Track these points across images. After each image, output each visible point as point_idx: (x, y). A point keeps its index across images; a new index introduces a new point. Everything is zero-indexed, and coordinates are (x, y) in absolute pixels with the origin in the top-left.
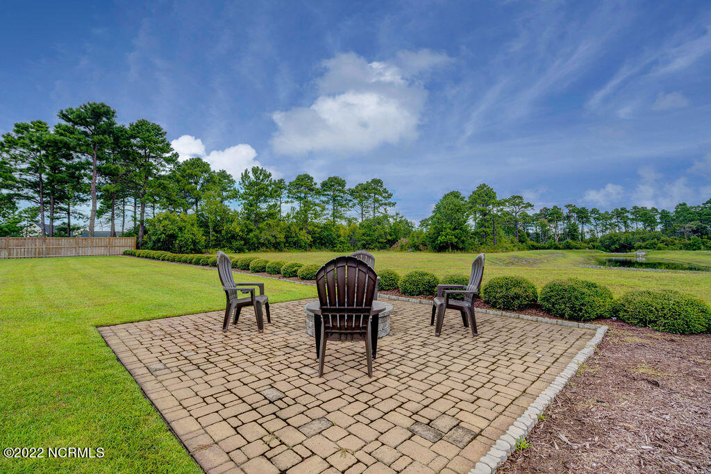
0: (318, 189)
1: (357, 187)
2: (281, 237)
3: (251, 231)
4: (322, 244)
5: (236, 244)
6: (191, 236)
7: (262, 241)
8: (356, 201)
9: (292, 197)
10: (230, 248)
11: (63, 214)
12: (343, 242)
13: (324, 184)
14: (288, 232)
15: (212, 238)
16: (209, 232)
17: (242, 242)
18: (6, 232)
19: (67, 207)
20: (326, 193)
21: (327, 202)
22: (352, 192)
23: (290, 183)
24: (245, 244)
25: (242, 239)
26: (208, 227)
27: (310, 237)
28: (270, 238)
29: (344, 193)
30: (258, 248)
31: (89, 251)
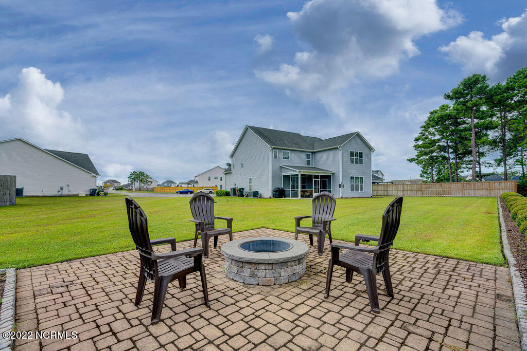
31: (472, 193)
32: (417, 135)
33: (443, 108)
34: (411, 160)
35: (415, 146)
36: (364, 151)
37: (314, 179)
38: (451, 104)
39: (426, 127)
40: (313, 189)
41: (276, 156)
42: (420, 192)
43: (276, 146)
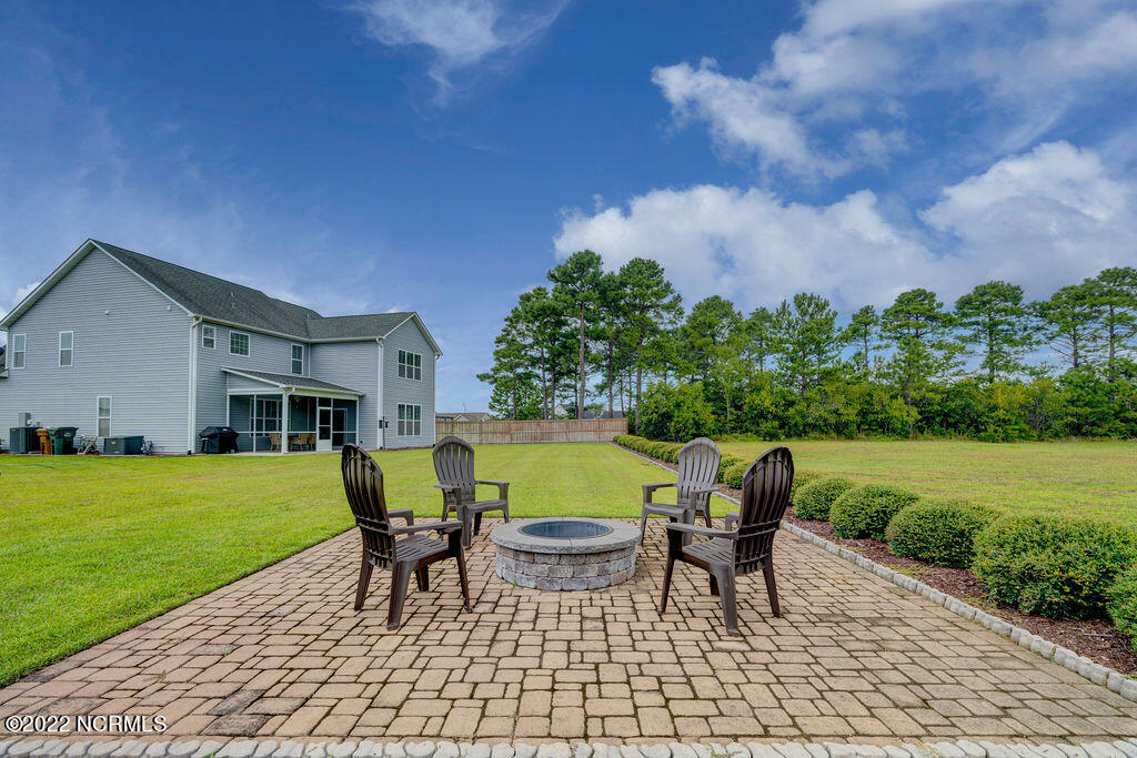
0: (946, 315)
1: (1057, 297)
2: (851, 414)
3: (792, 404)
4: (949, 425)
5: (766, 426)
6: (692, 415)
7: (810, 420)
8: (1055, 328)
9: (890, 338)
10: (757, 432)
11: (571, 392)
12: (1004, 421)
13: (965, 303)
14: (868, 403)
15: (729, 418)
16: (726, 409)
17: (776, 423)
18: (526, 415)
19: (573, 383)
20: (965, 320)
21: (975, 339)
22: (1043, 310)
23: (886, 311)
24: (782, 427)
25: (776, 417)
26: (723, 400)
27: (914, 412)
28: (826, 415)
29: (1019, 314)
30: (806, 433)
31: (579, 436)
32: (500, 333)
33: (540, 292)
34: (482, 377)
35: (497, 353)
36: (424, 354)
37: (319, 408)
38: (550, 287)
39: (514, 320)
40: (318, 431)
41: (209, 343)
42: (508, 437)
43: (210, 315)
